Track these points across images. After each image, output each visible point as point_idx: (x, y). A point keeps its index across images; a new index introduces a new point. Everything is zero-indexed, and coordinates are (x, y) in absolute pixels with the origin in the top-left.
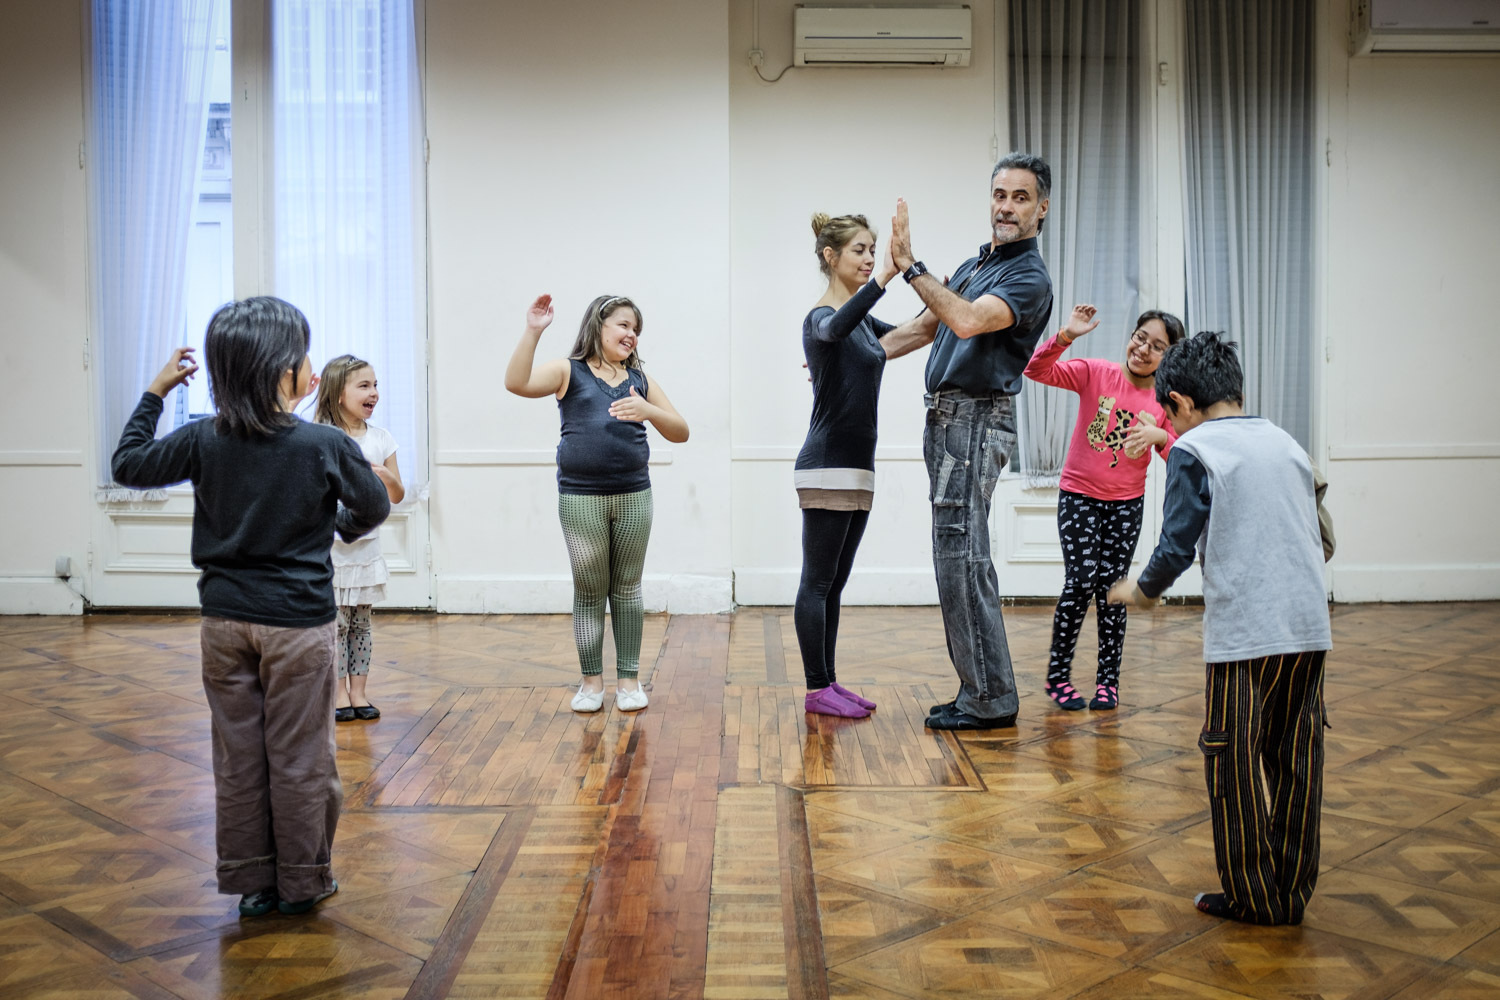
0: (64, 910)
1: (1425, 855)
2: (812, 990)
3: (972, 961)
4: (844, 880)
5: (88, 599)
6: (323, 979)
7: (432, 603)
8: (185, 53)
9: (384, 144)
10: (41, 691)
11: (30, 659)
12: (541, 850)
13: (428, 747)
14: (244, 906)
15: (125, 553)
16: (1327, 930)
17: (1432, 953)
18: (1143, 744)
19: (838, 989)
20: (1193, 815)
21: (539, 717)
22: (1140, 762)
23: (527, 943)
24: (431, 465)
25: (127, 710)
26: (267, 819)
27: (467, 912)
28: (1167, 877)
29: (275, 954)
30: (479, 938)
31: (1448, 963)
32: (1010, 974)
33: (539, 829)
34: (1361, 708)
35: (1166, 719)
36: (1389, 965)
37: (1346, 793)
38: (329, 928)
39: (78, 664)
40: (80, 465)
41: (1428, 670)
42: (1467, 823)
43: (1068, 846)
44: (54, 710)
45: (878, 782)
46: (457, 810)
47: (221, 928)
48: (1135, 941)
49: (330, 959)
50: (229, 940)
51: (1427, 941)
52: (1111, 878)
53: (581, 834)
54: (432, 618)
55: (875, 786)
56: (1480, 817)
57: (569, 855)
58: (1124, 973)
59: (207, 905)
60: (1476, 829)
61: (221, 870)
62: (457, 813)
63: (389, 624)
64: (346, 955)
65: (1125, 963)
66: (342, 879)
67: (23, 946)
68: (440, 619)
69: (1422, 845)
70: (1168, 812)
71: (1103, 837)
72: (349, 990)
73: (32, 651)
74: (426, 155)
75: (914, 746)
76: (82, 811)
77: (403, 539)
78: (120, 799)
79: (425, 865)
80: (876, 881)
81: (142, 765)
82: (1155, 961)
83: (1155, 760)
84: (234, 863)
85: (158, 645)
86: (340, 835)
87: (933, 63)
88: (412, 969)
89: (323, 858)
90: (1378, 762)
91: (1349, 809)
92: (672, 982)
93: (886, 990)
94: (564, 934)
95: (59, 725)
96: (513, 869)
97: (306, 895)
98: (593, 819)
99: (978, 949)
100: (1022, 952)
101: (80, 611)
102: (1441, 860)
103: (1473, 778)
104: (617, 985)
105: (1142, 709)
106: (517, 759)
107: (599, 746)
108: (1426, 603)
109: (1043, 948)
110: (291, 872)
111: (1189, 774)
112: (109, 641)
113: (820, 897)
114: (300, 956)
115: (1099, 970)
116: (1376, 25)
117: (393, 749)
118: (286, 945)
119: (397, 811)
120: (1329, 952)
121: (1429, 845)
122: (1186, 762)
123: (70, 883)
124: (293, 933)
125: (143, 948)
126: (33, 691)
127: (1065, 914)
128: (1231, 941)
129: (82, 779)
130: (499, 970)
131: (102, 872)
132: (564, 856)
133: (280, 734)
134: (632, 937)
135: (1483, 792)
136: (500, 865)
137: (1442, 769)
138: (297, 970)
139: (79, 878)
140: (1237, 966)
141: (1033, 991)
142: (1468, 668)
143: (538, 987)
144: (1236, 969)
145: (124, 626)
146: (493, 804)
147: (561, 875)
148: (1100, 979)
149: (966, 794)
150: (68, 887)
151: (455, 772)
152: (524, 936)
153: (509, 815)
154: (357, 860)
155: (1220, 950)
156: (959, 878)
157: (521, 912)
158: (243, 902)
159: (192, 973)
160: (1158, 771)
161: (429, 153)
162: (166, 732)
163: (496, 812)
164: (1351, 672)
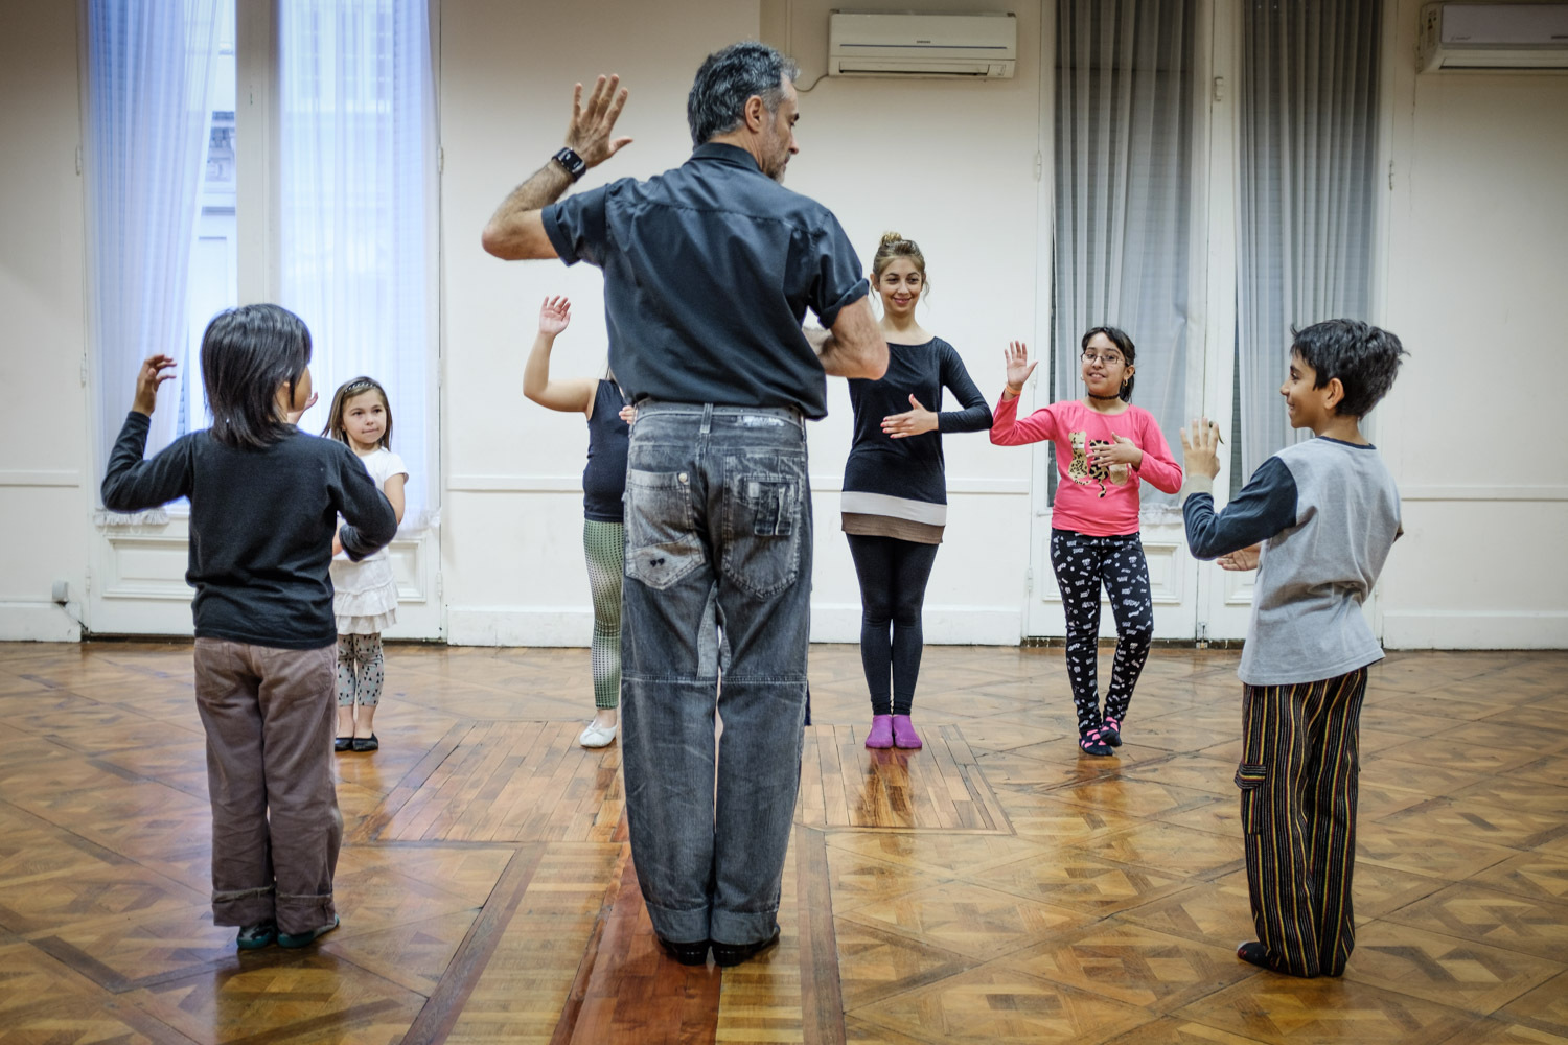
0: (58, 939)
1: (1470, 909)
2: (829, 1033)
3: (994, 1007)
4: (865, 923)
5: (86, 625)
6: (324, 1014)
7: (443, 635)
8: (186, 57)
9: (396, 153)
10: (37, 718)
11: (25, 685)
12: (550, 887)
13: (437, 781)
14: (242, 939)
15: (125, 579)
16: (1365, 982)
17: (1473, 1007)
18: (1179, 790)
19: (855, 1033)
20: (1230, 863)
21: (552, 752)
22: (1175, 809)
23: (534, 982)
24: (443, 490)
25: (124, 739)
26: (266, 847)
27: (473, 948)
28: (1201, 925)
29: (274, 988)
30: (485, 976)
31: (1489, 1017)
32: (1034, 1021)
33: (549, 866)
34: (1409, 757)
35: (1205, 765)
36: (1428, 1018)
37: (1390, 843)
38: (330, 962)
39: (74, 691)
40: (77, 486)
41: (1479, 720)
42: (1515, 876)
43: (1099, 892)
44: (50, 738)
45: (903, 825)
46: (465, 845)
47: (218, 961)
48: (1167, 989)
49: (330, 995)
50: (226, 974)
51: (1469, 995)
52: (1142, 926)
53: (593, 871)
54: (443, 650)
55: (899, 828)
56: (1528, 871)
57: (579, 893)
58: (1153, 1022)
59: (206, 937)
60: (1524, 882)
61: (217, 901)
62: (465, 848)
63: (398, 655)
64: (348, 991)
65: (1154, 1012)
66: (343, 913)
67: (17, 975)
68: (451, 651)
69: (1467, 898)
70: (1204, 859)
71: (1135, 885)
72: (348, 1026)
73: (28, 677)
74: (440, 164)
75: (941, 788)
76: (77, 840)
77: (413, 567)
78: (116, 829)
79: (430, 900)
80: (899, 924)
81: (142, 795)
82: (1186, 1010)
83: (1190, 806)
84: (233, 894)
85: (157, 674)
86: (342, 868)
87: (975, 74)
88: (416, 1005)
89: (325, 888)
90: (1425, 812)
91: (1392, 860)
92: (683, 1024)
93: (905, 1035)
94: (572, 972)
95: (55, 754)
96: (521, 906)
97: (307, 926)
98: (605, 856)
99: (1002, 995)
100: (1047, 1000)
101: (78, 638)
102: (1487, 914)
103: (1523, 830)
104: (626, 1026)
105: (1180, 754)
106: (527, 794)
107: (614, 782)
108: (1480, 651)
109: (1069, 996)
110: (294, 902)
111: (1227, 822)
112: (108, 669)
113: (839, 940)
114: (299, 991)
115: (1127, 1019)
116: (1446, 39)
117: (400, 782)
118: (285, 979)
119: (402, 846)
120: (1366, 1005)
121: (1474, 897)
122: (1224, 809)
123: (64, 912)
124: (292, 967)
125: (139, 980)
126: (30, 718)
127: (1094, 962)
128: (1267, 990)
129: (78, 808)
130: (505, 1008)
131: (97, 903)
132: (574, 894)
133: (280, 761)
134: (643, 977)
135: (1532, 846)
136: (508, 902)
137: (1491, 821)
138: (297, 1005)
139: (74, 907)
140: (1271, 1017)
141: (1059, 1039)
142: (1522, 718)
143: (544, 1027)
144: (1270, 1020)
145: (124, 654)
146: (502, 839)
147: (570, 913)
148: (1129, 1028)
149: (995, 838)
150: (62, 917)
151: (464, 807)
152: (532, 974)
153: (518, 851)
154: (359, 894)
155: (1254, 1001)
156: (985, 922)
157: (529, 950)
158: (241, 935)
159: (187, 1005)
160: (1194, 818)
161: (443, 163)
162: (166, 762)
163: (505, 848)
164: (1399, 720)
